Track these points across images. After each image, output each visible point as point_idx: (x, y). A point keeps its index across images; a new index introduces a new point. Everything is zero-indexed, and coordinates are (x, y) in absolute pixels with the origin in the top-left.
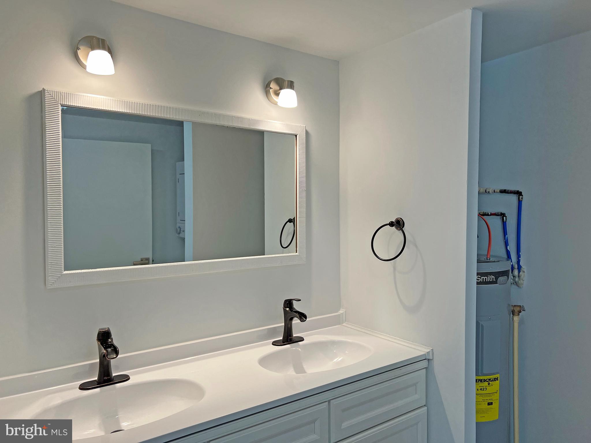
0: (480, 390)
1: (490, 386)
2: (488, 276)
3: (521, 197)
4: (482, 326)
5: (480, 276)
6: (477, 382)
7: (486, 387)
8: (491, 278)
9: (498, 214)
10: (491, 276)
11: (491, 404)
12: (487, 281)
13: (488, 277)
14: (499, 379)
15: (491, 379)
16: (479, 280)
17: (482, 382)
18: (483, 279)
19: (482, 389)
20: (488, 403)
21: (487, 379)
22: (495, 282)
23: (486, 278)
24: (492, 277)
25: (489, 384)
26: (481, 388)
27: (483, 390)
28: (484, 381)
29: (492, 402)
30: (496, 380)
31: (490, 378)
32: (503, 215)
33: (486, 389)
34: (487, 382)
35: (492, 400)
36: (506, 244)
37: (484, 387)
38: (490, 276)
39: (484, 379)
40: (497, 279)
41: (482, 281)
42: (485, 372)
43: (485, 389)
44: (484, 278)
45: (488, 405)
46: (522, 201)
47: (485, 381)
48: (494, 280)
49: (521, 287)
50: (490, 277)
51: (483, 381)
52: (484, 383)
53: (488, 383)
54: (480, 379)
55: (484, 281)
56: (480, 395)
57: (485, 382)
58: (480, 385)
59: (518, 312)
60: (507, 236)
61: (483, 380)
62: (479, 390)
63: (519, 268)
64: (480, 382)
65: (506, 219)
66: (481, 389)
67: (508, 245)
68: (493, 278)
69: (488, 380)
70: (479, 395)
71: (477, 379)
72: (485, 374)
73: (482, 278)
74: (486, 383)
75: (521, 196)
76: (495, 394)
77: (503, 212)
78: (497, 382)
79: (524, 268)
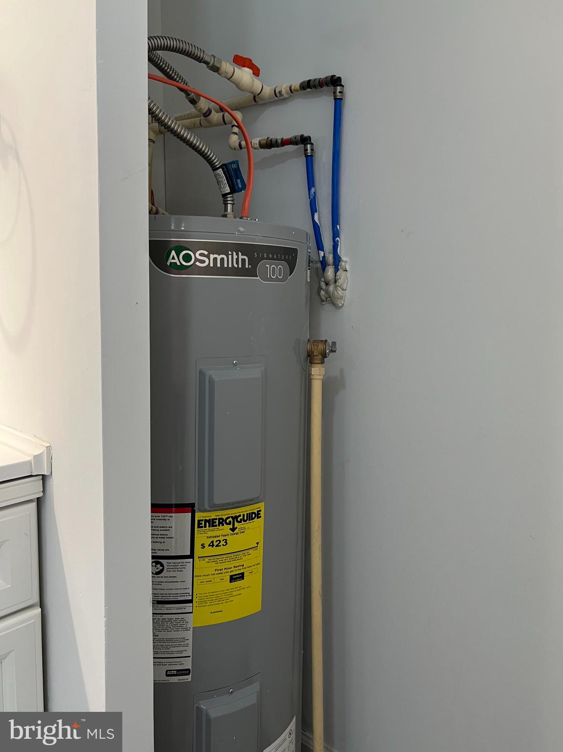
0: (209, 545)
1: (237, 534)
2: (230, 253)
3: (339, 89)
4: (212, 382)
5: (206, 253)
6: (202, 527)
7: (225, 538)
8: (237, 260)
9: (295, 138)
10: (237, 254)
11: (241, 576)
12: (226, 266)
13: (230, 256)
14: (262, 514)
15: (240, 516)
16: (204, 262)
17: (216, 526)
18: (215, 259)
19: (215, 544)
20: (231, 577)
21: (228, 518)
22: (252, 272)
23: (222, 259)
24: (241, 257)
25: (233, 529)
26: (212, 542)
27: (217, 546)
28: (219, 523)
29: (243, 574)
30: (253, 519)
31: (238, 515)
32: (304, 140)
33: (226, 542)
34: (230, 523)
35: (241, 567)
36: (313, 209)
37: (221, 538)
38: (234, 253)
39: (220, 519)
40: (254, 262)
41: (212, 265)
42: (217, 501)
43: (223, 543)
44: (219, 257)
45: (231, 582)
46: (342, 99)
47: (222, 522)
48: (247, 267)
49: (340, 305)
50: (235, 257)
51: (217, 523)
52: (221, 527)
53: (231, 526)
54: (208, 519)
55: (219, 265)
56: (210, 558)
57: (223, 525)
58: (210, 534)
59: (320, 357)
60: (313, 190)
61: (217, 521)
62: (206, 546)
63: (337, 260)
64: (209, 526)
65: (312, 150)
66: (212, 545)
67: (316, 212)
68: (243, 260)
69: (231, 519)
70: (207, 559)
71: (202, 520)
72: (218, 506)
73: (212, 256)
74: (227, 528)
75: (338, 87)
76: (250, 551)
77: (306, 135)
78: (259, 523)
79: (346, 262)
